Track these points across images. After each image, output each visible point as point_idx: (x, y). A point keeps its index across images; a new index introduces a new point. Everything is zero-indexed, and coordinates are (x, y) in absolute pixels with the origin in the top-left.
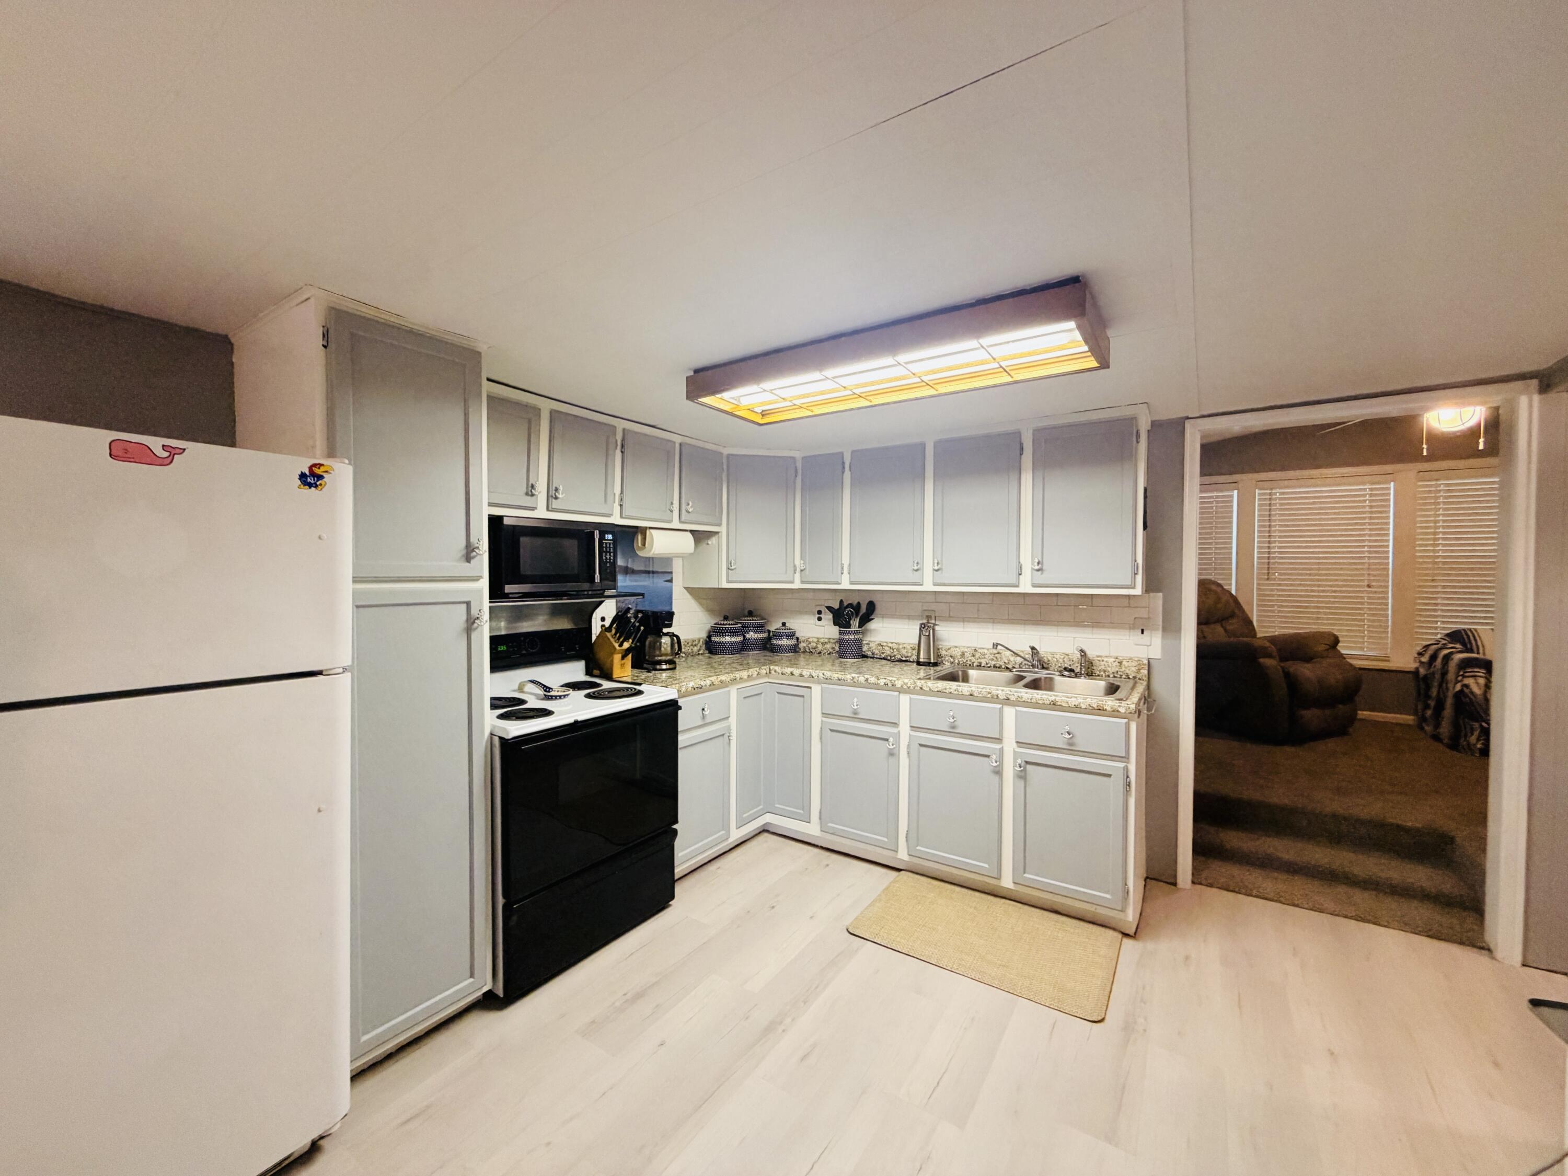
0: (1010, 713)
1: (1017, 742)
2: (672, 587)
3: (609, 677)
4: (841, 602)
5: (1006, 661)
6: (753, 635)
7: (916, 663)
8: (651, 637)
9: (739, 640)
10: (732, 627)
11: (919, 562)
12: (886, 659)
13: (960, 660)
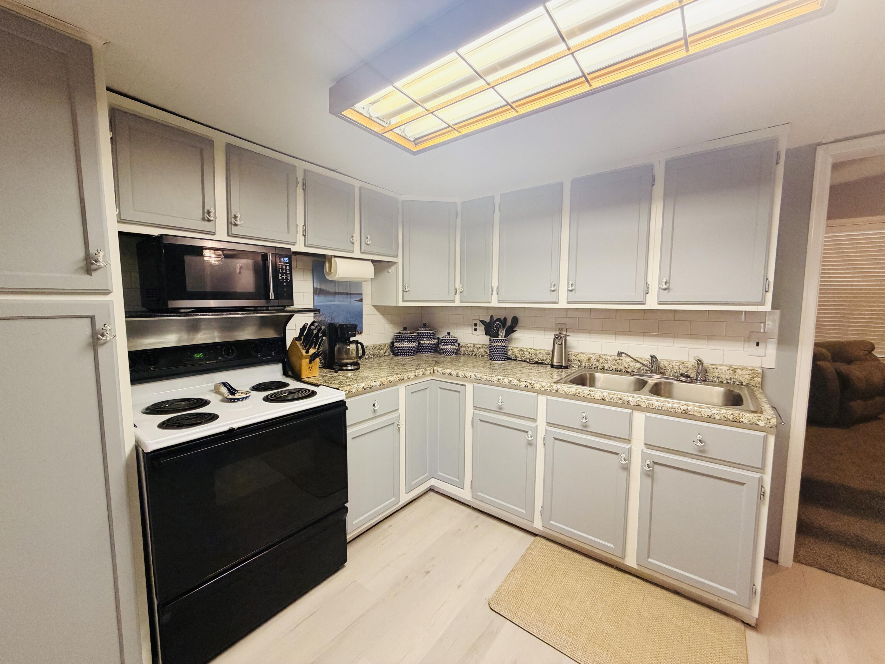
0: (639, 418)
1: (646, 444)
2: (362, 306)
3: (298, 378)
4: (492, 316)
5: (626, 366)
6: (426, 341)
7: (550, 366)
8: (339, 344)
9: (415, 345)
10: (410, 336)
11: (556, 284)
12: (526, 362)
13: (587, 364)
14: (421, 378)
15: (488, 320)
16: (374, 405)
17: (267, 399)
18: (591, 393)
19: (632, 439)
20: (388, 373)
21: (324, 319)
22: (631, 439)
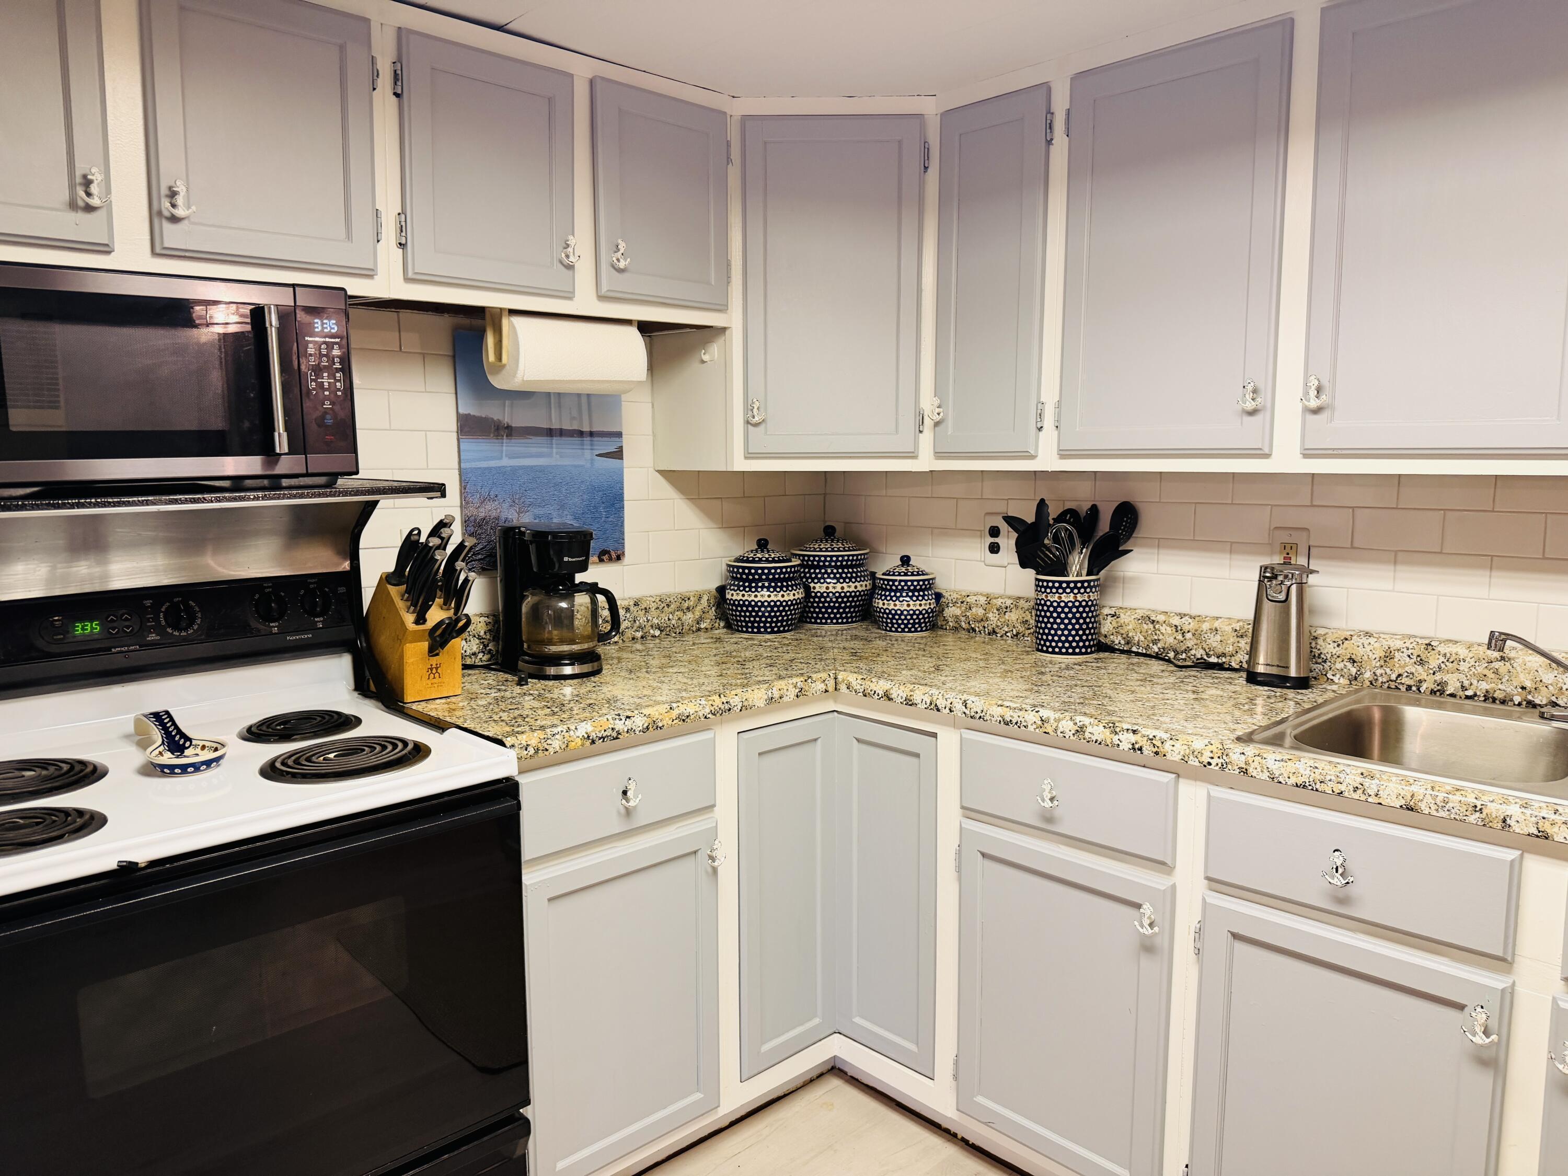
3: (393, 700)
4: (1042, 504)
5: (1528, 684)
6: (831, 586)
7: (1244, 675)
8: (533, 594)
9: (792, 598)
10: (776, 568)
11: (1261, 386)
12: (1163, 659)
13: (1379, 672)
14: (790, 705)
15: (1029, 517)
16: (625, 793)
17: (271, 772)
18: (1367, 782)
19: (1517, 958)
20: (680, 690)
21: (494, 514)
22: (1514, 954)
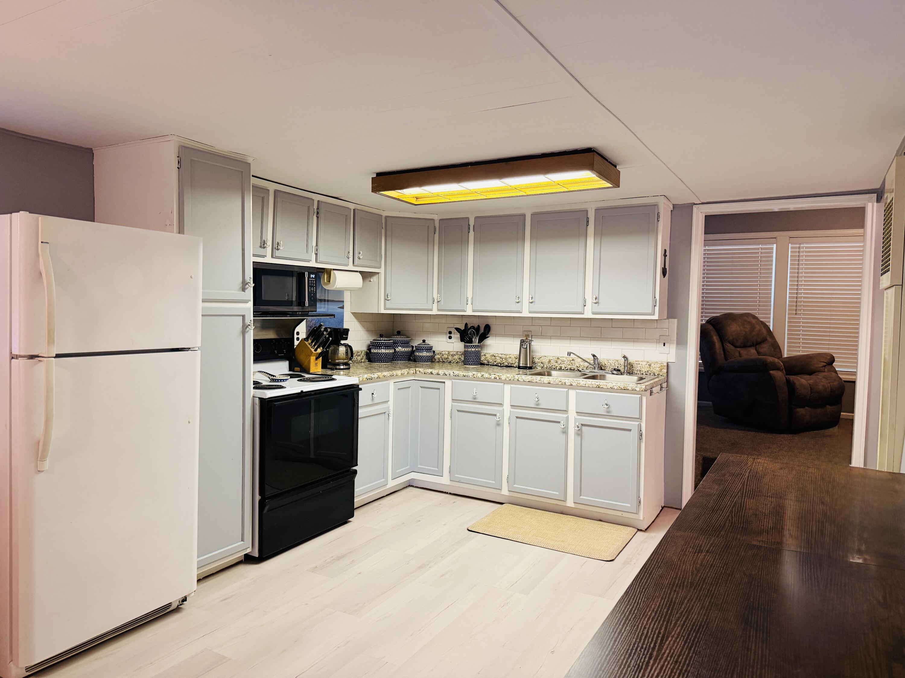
0: (572, 393)
1: (577, 412)
2: (343, 312)
4: (466, 324)
5: (578, 366)
6: (401, 349)
7: (517, 367)
9: (390, 352)
10: (387, 343)
11: (520, 296)
12: (498, 366)
13: (548, 365)
14: (406, 376)
15: (462, 328)
16: (373, 394)
17: (298, 380)
22: (568, 410)
